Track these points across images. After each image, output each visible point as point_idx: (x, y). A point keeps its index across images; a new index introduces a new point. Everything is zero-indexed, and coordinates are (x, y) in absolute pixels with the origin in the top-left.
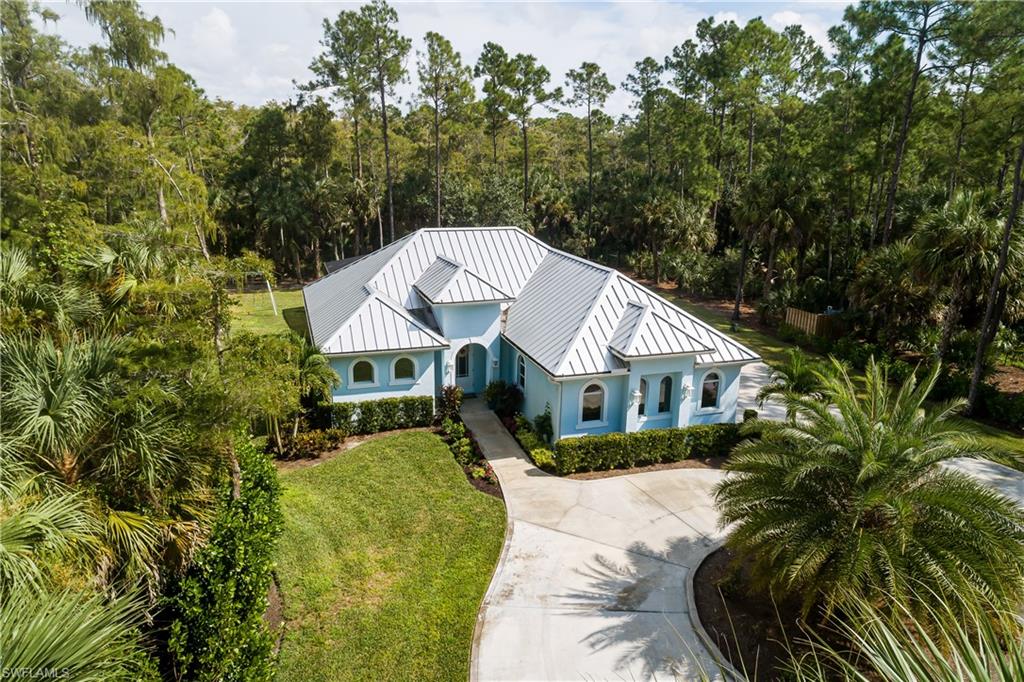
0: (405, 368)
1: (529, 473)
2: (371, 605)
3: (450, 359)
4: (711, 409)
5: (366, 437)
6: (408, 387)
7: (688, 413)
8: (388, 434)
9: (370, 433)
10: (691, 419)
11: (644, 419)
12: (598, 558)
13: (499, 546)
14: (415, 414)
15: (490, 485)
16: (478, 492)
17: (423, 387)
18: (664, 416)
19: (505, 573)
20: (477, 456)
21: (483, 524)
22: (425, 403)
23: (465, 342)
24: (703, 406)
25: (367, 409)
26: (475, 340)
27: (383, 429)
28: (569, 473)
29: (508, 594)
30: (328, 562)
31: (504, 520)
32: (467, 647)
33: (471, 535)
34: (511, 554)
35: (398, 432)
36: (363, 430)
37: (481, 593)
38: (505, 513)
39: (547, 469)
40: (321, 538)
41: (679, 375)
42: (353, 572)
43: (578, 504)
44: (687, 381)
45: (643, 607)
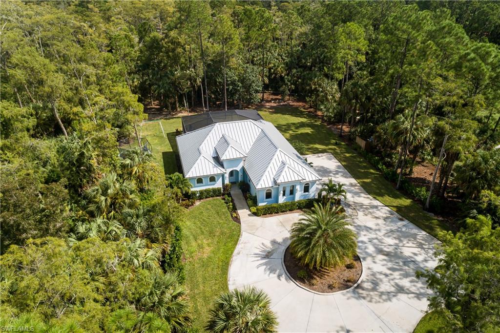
0: (212, 179)
1: (249, 215)
2: (205, 256)
3: (227, 176)
4: (307, 193)
5: (202, 200)
6: (214, 184)
7: (299, 196)
8: (208, 199)
9: (202, 199)
10: (299, 198)
11: (285, 197)
12: (263, 244)
13: (238, 240)
14: (216, 193)
15: (237, 220)
16: (233, 222)
17: (218, 185)
18: (291, 196)
19: (239, 247)
20: (235, 209)
21: (234, 233)
22: (219, 190)
23: (232, 169)
24: (304, 192)
25: (201, 192)
26: (234, 169)
27: (206, 198)
28: (260, 215)
29: (239, 254)
30: (194, 244)
31: (240, 231)
32: (228, 267)
33: (231, 236)
34: (241, 242)
35: (211, 198)
36: (200, 198)
37: (232, 253)
38: (240, 229)
39: (255, 214)
40: (191, 237)
42: (200, 247)
43: (261, 226)
44: (298, 187)
45: (271, 257)
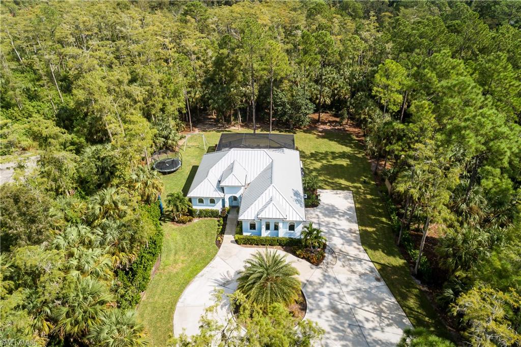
0: (212, 201)
1: (232, 242)
2: (175, 271)
3: (227, 200)
4: (292, 232)
5: (201, 218)
6: (214, 206)
7: (283, 233)
8: (206, 218)
9: (201, 217)
10: (285, 234)
11: (269, 231)
12: (228, 272)
13: (208, 263)
14: (213, 214)
15: (219, 244)
16: (215, 245)
17: (218, 207)
18: (276, 231)
19: (205, 269)
20: (222, 232)
21: (209, 256)
22: (217, 212)
23: (231, 195)
24: (289, 230)
25: (201, 212)
26: (234, 195)
27: (205, 217)
28: (240, 244)
29: (202, 276)
30: (172, 258)
31: (215, 255)
32: (186, 286)
33: (204, 259)
34: (211, 265)
35: (209, 218)
36: (200, 216)
37: (197, 274)
38: (216, 253)
39: (237, 242)
40: (174, 251)
41: (278, 223)
42: (175, 262)
43: (236, 255)
44: (281, 225)
45: (227, 286)
